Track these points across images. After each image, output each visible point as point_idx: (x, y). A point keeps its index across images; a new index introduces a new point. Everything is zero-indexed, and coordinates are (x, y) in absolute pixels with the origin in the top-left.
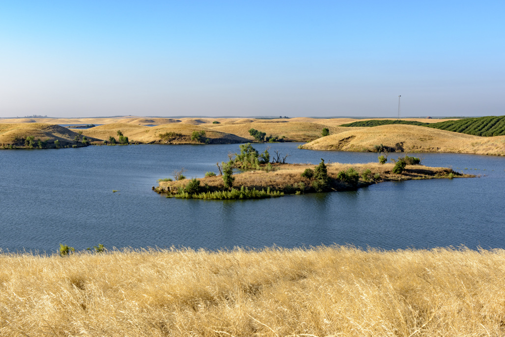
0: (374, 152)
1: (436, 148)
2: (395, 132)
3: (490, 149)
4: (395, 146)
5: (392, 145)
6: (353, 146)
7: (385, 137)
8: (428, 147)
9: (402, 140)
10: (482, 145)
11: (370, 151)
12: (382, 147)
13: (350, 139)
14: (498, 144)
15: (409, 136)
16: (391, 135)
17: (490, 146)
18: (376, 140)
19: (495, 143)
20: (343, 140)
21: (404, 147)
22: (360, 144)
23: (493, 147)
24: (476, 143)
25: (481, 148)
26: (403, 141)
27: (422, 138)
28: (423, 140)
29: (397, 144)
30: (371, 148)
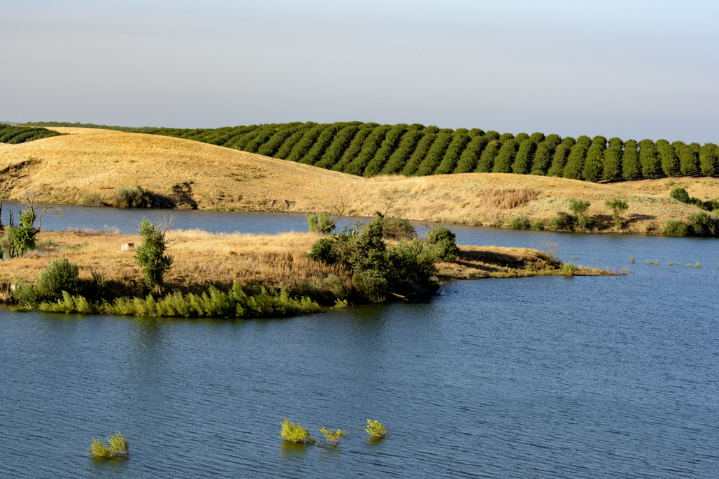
0: (118, 207)
1: (284, 202)
2: (158, 154)
3: (442, 208)
4: (172, 193)
5: (165, 190)
6: (46, 188)
7: (135, 165)
8: (261, 199)
9: (186, 176)
10: (414, 197)
11: (106, 205)
12: (140, 194)
13: (25, 170)
14: (463, 195)
15: (201, 166)
16: (151, 161)
17: (441, 202)
18: (113, 173)
19: (453, 193)
20: (7, 170)
21: (196, 197)
22: (70, 183)
23: (451, 204)
24: (396, 192)
25: (414, 204)
26: (188, 180)
27: (236, 172)
28: (239, 177)
29: (176, 188)
30: (107, 195)
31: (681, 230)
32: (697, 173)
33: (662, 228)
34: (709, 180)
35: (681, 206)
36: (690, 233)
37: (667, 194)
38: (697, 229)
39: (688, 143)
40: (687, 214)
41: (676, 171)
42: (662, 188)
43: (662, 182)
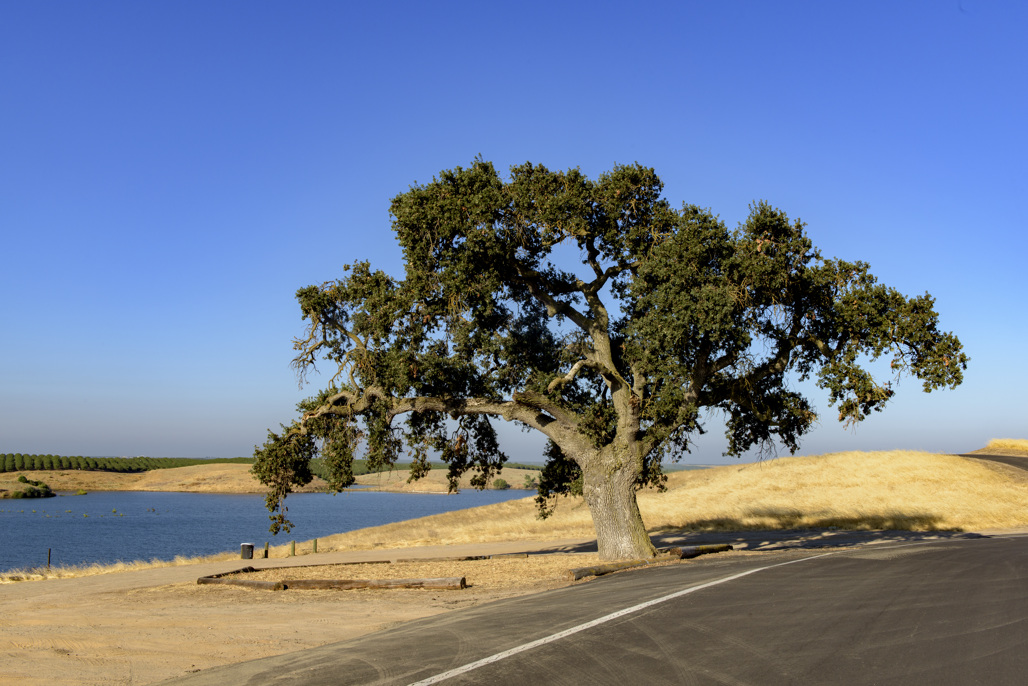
31: (20, 495)
32: (32, 468)
33: (11, 495)
34: (38, 471)
35: (22, 484)
36: (25, 496)
37: (17, 479)
38: (29, 494)
39: (31, 455)
40: (24, 487)
41: (22, 468)
42: (15, 476)
43: (15, 473)
